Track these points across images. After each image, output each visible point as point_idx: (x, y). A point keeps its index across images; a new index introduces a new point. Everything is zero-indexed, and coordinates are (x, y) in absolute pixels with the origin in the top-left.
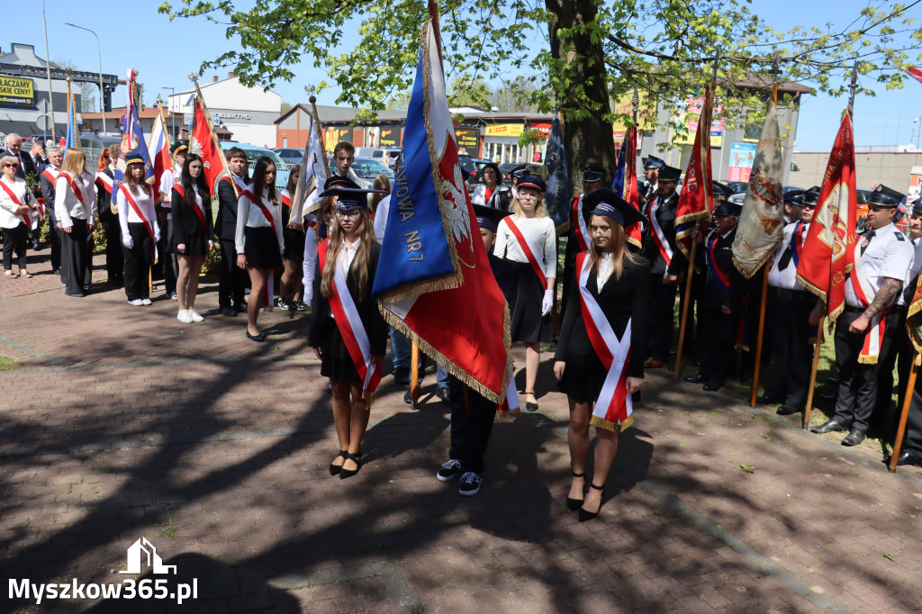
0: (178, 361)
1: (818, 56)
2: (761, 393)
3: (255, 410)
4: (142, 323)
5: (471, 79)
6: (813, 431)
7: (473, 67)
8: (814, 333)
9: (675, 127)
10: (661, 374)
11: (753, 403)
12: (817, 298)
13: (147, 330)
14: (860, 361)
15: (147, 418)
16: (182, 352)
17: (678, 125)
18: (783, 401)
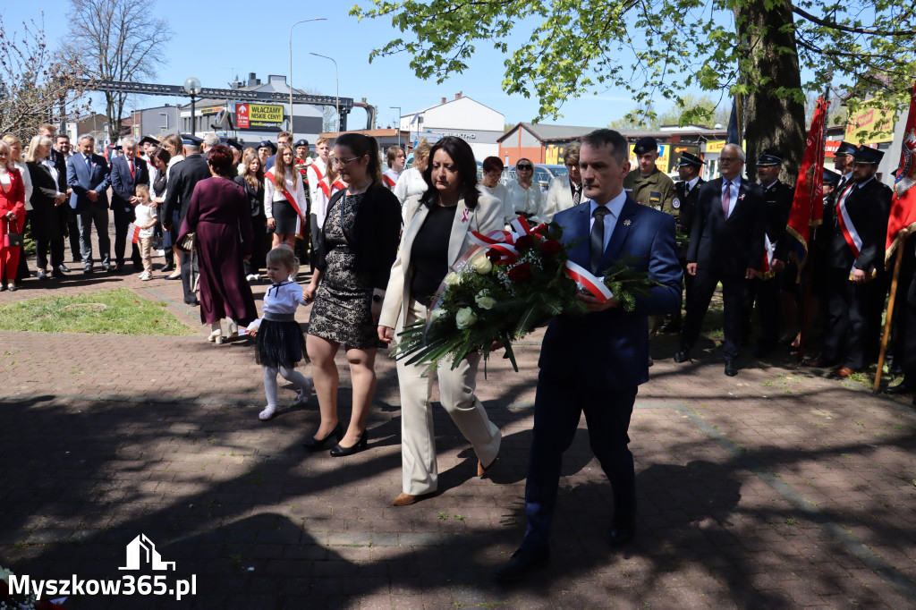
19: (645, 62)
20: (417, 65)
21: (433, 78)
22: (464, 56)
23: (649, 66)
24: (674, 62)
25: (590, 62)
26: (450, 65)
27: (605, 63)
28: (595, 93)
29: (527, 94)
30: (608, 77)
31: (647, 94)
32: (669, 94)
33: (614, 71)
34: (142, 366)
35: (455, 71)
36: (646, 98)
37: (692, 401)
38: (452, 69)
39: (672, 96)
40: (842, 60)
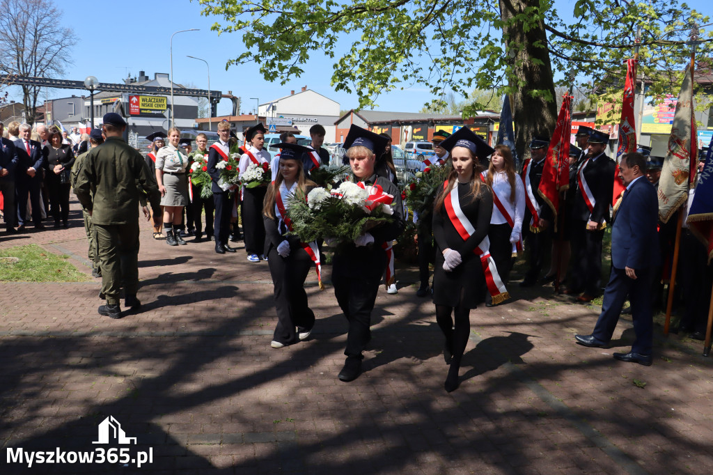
19: (439, 65)
20: (264, 71)
21: (278, 80)
22: (301, 62)
23: (441, 67)
24: (460, 65)
25: (397, 65)
26: (290, 71)
27: (409, 65)
28: (402, 89)
29: (349, 91)
30: (411, 76)
31: (440, 88)
32: (457, 88)
33: (416, 72)
34: (46, 307)
35: (294, 74)
36: (439, 91)
37: (477, 328)
38: (292, 73)
39: (459, 90)
40: (583, 64)
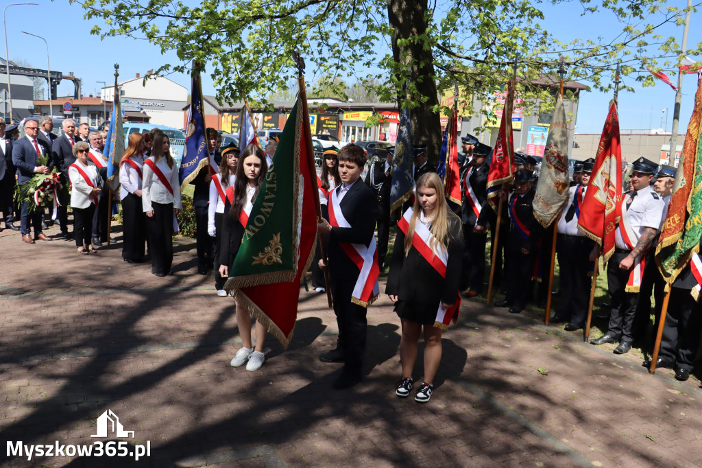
0: (107, 291)
1: (592, 61)
2: (553, 315)
3: (167, 329)
4: (79, 262)
5: (333, 76)
6: (592, 343)
7: (334, 68)
8: (592, 268)
9: (486, 115)
10: (477, 301)
11: (547, 323)
12: (593, 242)
13: (83, 268)
14: (626, 290)
15: (81, 336)
16: (109, 284)
17: (489, 112)
18: (569, 321)
19: (322, 68)
24: (342, 69)
